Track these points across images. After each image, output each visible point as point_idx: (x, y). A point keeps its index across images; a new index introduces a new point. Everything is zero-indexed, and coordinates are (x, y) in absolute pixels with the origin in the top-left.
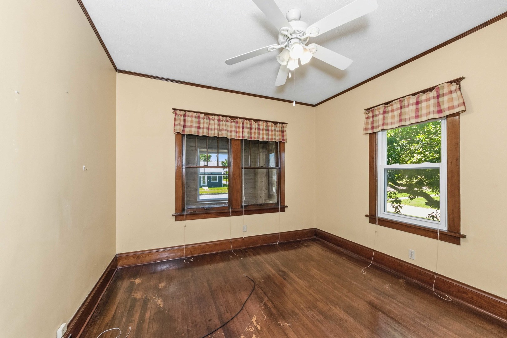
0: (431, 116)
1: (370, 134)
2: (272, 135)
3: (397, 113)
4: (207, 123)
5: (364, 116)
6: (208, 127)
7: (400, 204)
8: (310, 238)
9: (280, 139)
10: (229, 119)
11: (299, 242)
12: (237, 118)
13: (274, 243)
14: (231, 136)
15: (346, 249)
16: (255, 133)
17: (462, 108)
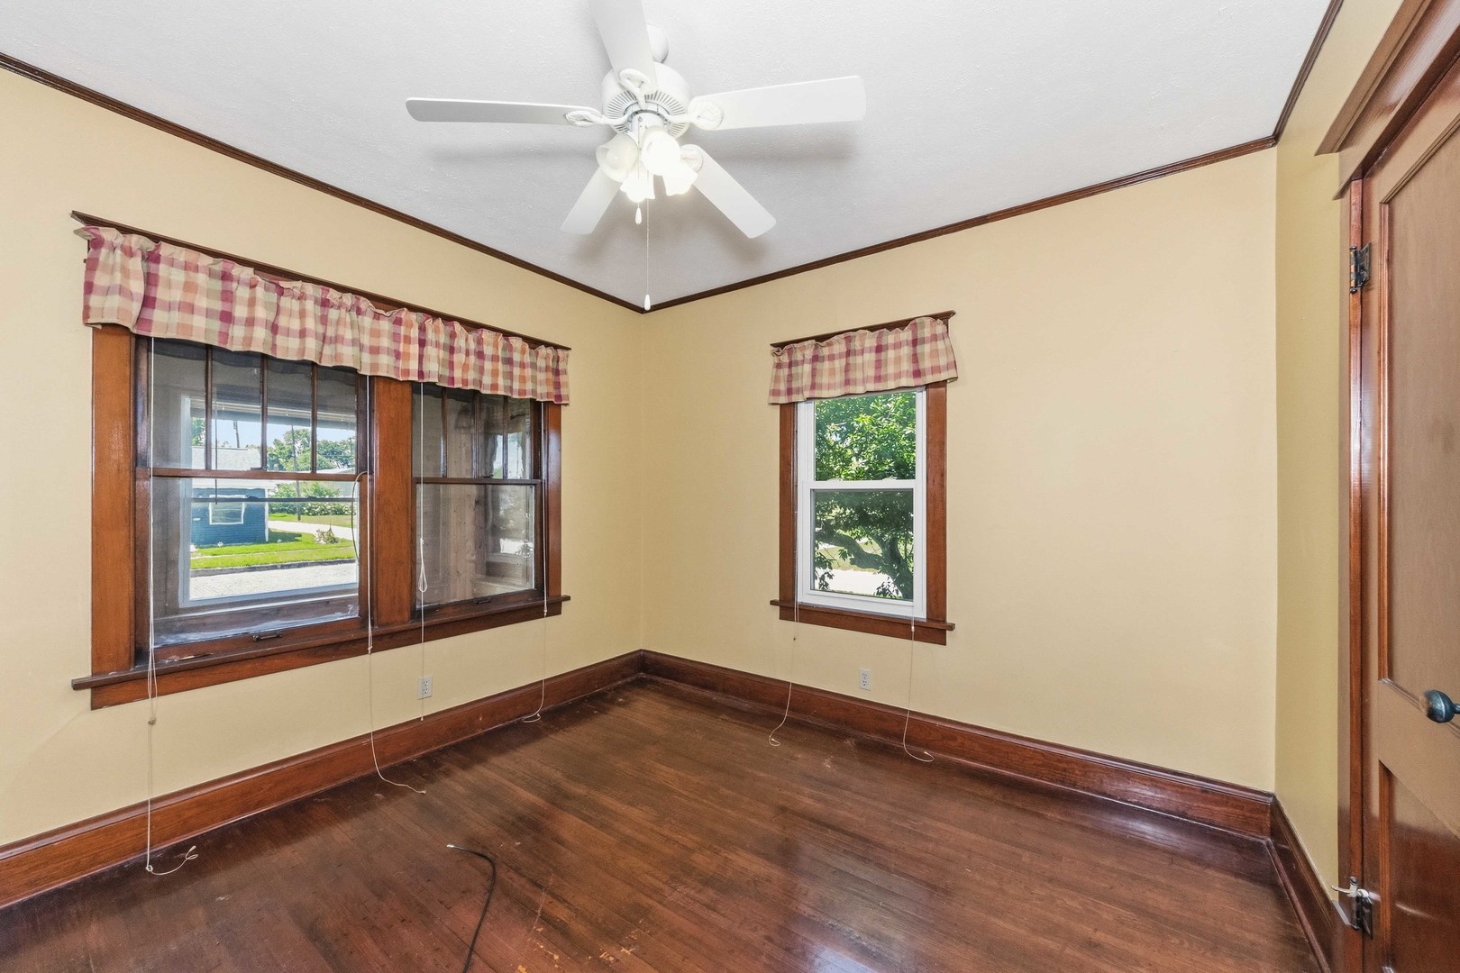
0: (904, 382)
1: (782, 405)
2: (523, 379)
3: (839, 364)
4: (267, 305)
5: (772, 360)
6: (271, 318)
7: (831, 568)
8: (629, 680)
9: (548, 394)
10: (365, 304)
11: (601, 696)
12: (399, 305)
13: (525, 714)
14: (374, 366)
15: (725, 691)
16: (465, 367)
17: (952, 374)
